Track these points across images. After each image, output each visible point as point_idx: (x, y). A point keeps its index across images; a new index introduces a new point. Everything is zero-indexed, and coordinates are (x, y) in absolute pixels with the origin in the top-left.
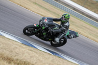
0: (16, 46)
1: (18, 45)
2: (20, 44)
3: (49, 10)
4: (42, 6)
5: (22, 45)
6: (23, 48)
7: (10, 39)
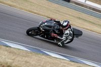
0: (64, 64)
1: (66, 63)
2: (68, 62)
3: (94, 23)
4: (86, 20)
5: (70, 63)
6: (72, 65)
7: (57, 58)
